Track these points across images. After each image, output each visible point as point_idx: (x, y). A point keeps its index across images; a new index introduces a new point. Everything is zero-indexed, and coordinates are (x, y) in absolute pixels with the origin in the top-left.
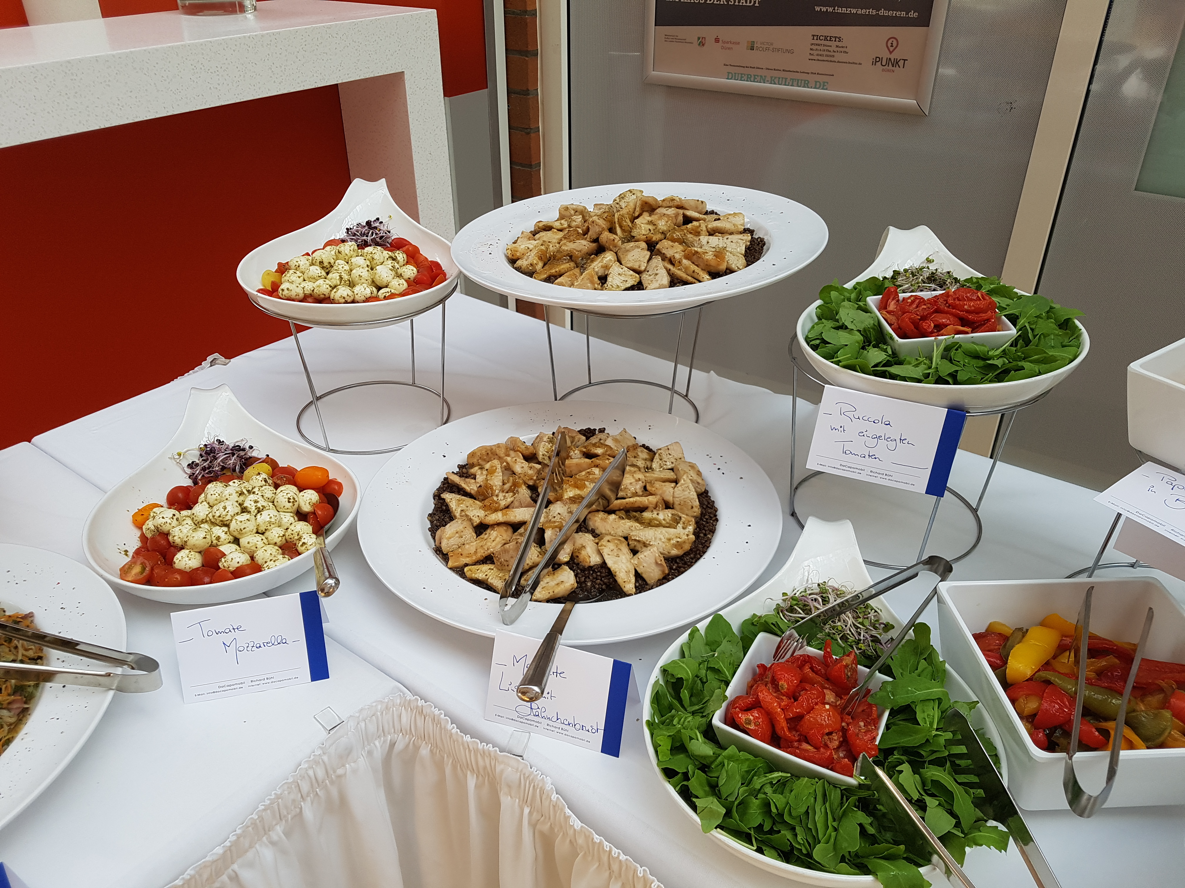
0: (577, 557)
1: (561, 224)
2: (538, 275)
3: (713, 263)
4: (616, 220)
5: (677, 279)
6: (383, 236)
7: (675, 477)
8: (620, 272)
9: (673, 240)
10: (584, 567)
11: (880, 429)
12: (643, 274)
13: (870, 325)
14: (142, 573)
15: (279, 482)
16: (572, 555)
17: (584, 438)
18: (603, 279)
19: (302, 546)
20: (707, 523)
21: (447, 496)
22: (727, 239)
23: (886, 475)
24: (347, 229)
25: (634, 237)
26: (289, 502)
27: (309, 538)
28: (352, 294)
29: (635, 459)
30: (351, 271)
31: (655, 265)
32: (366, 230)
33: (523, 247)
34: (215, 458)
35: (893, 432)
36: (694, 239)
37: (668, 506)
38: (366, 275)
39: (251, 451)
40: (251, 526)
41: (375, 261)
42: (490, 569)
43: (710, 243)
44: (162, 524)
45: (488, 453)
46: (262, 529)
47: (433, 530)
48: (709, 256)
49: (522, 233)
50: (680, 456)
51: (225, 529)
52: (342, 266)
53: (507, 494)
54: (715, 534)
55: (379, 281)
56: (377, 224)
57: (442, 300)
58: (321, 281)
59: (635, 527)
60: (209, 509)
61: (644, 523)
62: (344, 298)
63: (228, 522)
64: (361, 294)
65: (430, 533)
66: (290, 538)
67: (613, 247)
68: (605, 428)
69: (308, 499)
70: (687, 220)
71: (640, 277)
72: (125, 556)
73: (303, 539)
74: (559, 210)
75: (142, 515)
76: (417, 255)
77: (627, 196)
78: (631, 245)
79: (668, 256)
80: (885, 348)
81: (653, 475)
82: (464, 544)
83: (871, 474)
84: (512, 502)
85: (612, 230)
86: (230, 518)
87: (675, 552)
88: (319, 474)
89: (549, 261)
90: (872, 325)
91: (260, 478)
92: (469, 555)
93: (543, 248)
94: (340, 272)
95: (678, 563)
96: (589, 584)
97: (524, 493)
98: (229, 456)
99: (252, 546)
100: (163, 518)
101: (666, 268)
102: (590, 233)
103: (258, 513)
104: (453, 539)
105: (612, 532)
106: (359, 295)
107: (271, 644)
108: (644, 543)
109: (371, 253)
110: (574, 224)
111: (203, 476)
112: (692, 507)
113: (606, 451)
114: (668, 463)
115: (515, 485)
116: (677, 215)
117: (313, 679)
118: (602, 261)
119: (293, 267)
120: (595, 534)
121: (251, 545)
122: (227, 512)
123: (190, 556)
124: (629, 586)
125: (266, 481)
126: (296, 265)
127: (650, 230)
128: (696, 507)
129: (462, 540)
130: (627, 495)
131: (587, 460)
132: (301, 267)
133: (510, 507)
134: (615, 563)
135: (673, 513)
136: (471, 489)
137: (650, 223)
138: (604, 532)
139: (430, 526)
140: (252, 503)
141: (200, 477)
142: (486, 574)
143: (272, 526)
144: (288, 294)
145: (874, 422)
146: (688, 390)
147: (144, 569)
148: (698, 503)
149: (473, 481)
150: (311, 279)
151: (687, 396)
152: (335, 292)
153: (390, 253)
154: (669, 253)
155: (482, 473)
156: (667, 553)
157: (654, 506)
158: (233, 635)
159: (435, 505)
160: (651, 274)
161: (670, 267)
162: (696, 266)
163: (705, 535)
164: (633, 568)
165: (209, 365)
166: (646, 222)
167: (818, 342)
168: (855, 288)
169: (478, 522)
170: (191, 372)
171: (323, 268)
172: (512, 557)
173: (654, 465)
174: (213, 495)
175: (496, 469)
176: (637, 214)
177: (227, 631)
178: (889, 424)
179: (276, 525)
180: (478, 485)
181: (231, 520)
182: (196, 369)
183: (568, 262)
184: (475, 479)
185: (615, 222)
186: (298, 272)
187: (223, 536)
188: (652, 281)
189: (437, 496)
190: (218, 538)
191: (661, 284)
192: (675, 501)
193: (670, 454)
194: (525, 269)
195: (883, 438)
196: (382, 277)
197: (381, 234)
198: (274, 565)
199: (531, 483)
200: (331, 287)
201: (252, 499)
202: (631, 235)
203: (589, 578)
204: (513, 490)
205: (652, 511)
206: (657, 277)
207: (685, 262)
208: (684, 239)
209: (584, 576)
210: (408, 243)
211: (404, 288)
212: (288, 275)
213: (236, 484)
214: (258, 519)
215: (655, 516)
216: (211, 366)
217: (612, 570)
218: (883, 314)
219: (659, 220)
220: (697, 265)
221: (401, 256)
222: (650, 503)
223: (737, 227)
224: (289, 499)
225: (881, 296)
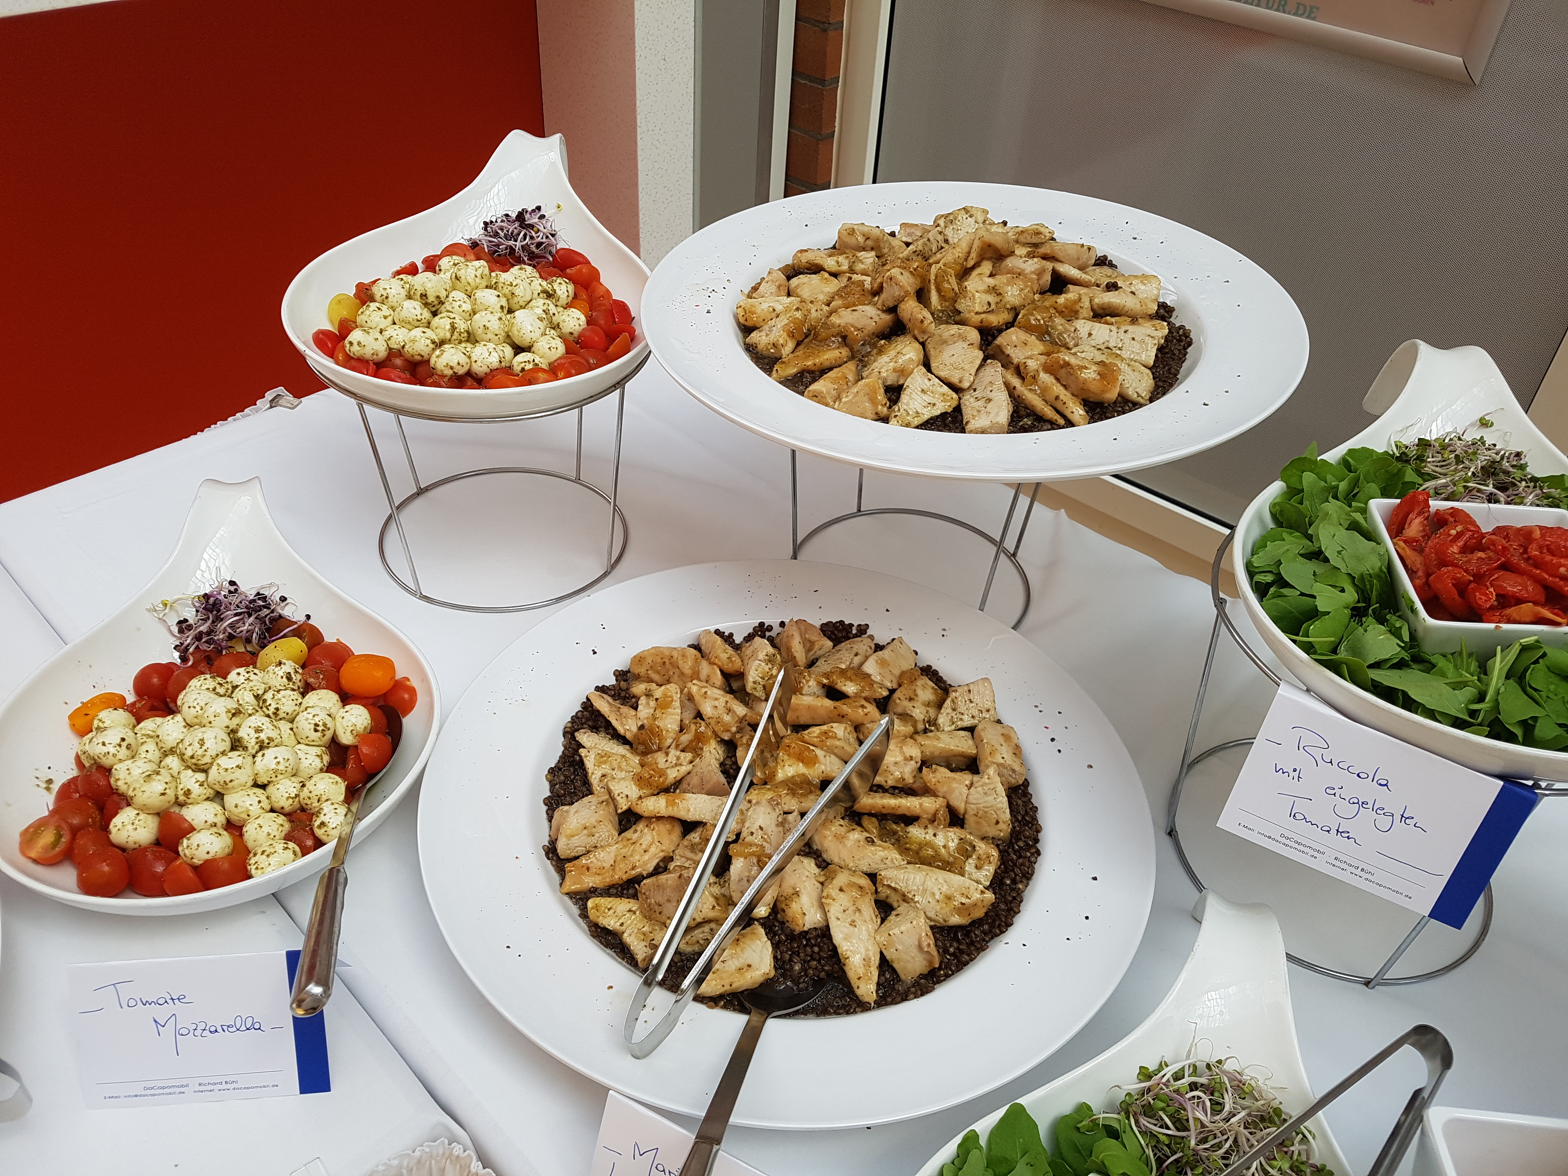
0: (784, 911)
1: (838, 262)
2: (783, 366)
3: (1095, 387)
4: (933, 277)
5: (1026, 408)
6: (541, 243)
7: (975, 752)
8: (925, 387)
9: (1029, 329)
10: (793, 931)
11: (1368, 791)
12: (966, 393)
13: (1373, 569)
14: (54, 845)
15: (311, 680)
16: (775, 904)
17: (830, 644)
18: (894, 392)
19: (319, 827)
20: (1020, 857)
21: (585, 737)
22: (1125, 332)
23: (1362, 870)
24: (486, 223)
25: (960, 312)
26: (316, 731)
27: (332, 814)
28: (468, 360)
29: (910, 704)
30: (475, 313)
31: (989, 379)
32: (516, 228)
33: (765, 306)
34: (219, 619)
35: (1391, 801)
36: (1065, 329)
37: (956, 819)
38: (496, 327)
39: (283, 604)
40: (244, 777)
41: (515, 299)
42: (630, 911)
43: (1093, 337)
44: (101, 756)
45: (664, 663)
46: (262, 780)
47: (553, 803)
48: (1090, 374)
49: (769, 273)
50: (989, 704)
51: (201, 777)
52: (458, 303)
53: (683, 754)
54: (1031, 883)
55: (517, 337)
56: (534, 220)
57: (618, 383)
58: (417, 332)
59: (892, 860)
60: (185, 730)
61: (908, 849)
62: (452, 368)
63: (205, 767)
64: (482, 362)
65: (545, 808)
66: (306, 804)
67: (919, 332)
68: (867, 625)
69: (350, 724)
70: (1059, 283)
71: (960, 398)
72: (45, 792)
73: (322, 815)
74: (839, 232)
75: (86, 715)
76: (595, 283)
77: (960, 218)
78: (952, 332)
79: (1016, 361)
80: (1398, 625)
81: (935, 743)
82: (596, 847)
83: (1335, 862)
84: (689, 773)
85: (921, 295)
86: (209, 761)
87: (956, 920)
88: (378, 674)
89: (806, 337)
90: (1377, 570)
91: (281, 671)
92: (600, 871)
93: (799, 315)
94: (452, 316)
95: (958, 941)
96: (797, 967)
97: (713, 753)
98: (242, 619)
99: (242, 812)
100: (104, 744)
101: (1007, 385)
102: (883, 296)
103: (260, 750)
104: (577, 837)
105: (851, 865)
106: (479, 363)
107: (234, 1029)
108: (904, 895)
109: (511, 285)
110: (859, 267)
111: (197, 647)
112: (997, 823)
113: (862, 691)
114: (965, 717)
115: (699, 738)
116: (1040, 273)
117: (302, 1092)
118: (894, 359)
119: (378, 297)
120: (823, 864)
121: (240, 810)
122: (206, 751)
123: (137, 822)
124: (867, 989)
125: (289, 678)
126: (382, 295)
127: (989, 304)
128: (1004, 822)
129: (593, 841)
130: (886, 782)
131: (828, 703)
132: (390, 299)
133: (684, 785)
134: (846, 938)
135: (963, 837)
136: (626, 730)
137: (993, 290)
138: (836, 860)
139: (549, 794)
140: (252, 732)
141: (191, 650)
142: (621, 921)
143: (280, 777)
144: (358, 351)
145: (1358, 775)
146: (1017, 547)
147: (59, 836)
148: (1008, 815)
149: (633, 712)
150: (403, 324)
151: (1014, 555)
152: (438, 357)
153: (544, 283)
154: (1017, 355)
155: (648, 704)
156: (941, 920)
157: (930, 816)
158: (170, 1009)
159: (565, 747)
160: (980, 396)
161: (1016, 382)
162: (1062, 388)
163: (1014, 881)
164: (879, 950)
165: (268, 405)
166: (983, 287)
167: (1269, 578)
168: (1345, 462)
169: (625, 808)
170: (238, 415)
171: (426, 305)
172: (669, 901)
173: (942, 720)
174: (192, 708)
175: (672, 701)
176: (971, 263)
177: (161, 1001)
178: (1386, 785)
179: (287, 775)
180: (640, 724)
181: (212, 764)
182: (247, 410)
183: (838, 348)
184: (636, 709)
185: (929, 281)
186: (384, 308)
187: (196, 790)
188: (979, 411)
189: (570, 733)
190: (188, 793)
191: (994, 421)
192: (969, 809)
193: (971, 702)
194: (762, 350)
195: (1370, 806)
196: (523, 332)
197: (539, 239)
198: (267, 863)
199: (726, 737)
200: (433, 342)
201: (253, 725)
202: (954, 307)
203: (798, 956)
204: (695, 748)
205: (926, 827)
206: (990, 405)
207: (1045, 378)
208: (1048, 326)
209: (790, 950)
210: (581, 260)
211: (559, 355)
212: (367, 312)
213: (241, 677)
214: (256, 763)
215: (929, 837)
216: (271, 407)
217: (839, 951)
218: (1399, 547)
219: (1008, 284)
220: (1065, 386)
221: (563, 288)
222: (924, 811)
223: (1146, 306)
224: (316, 725)
225: (1399, 501)
